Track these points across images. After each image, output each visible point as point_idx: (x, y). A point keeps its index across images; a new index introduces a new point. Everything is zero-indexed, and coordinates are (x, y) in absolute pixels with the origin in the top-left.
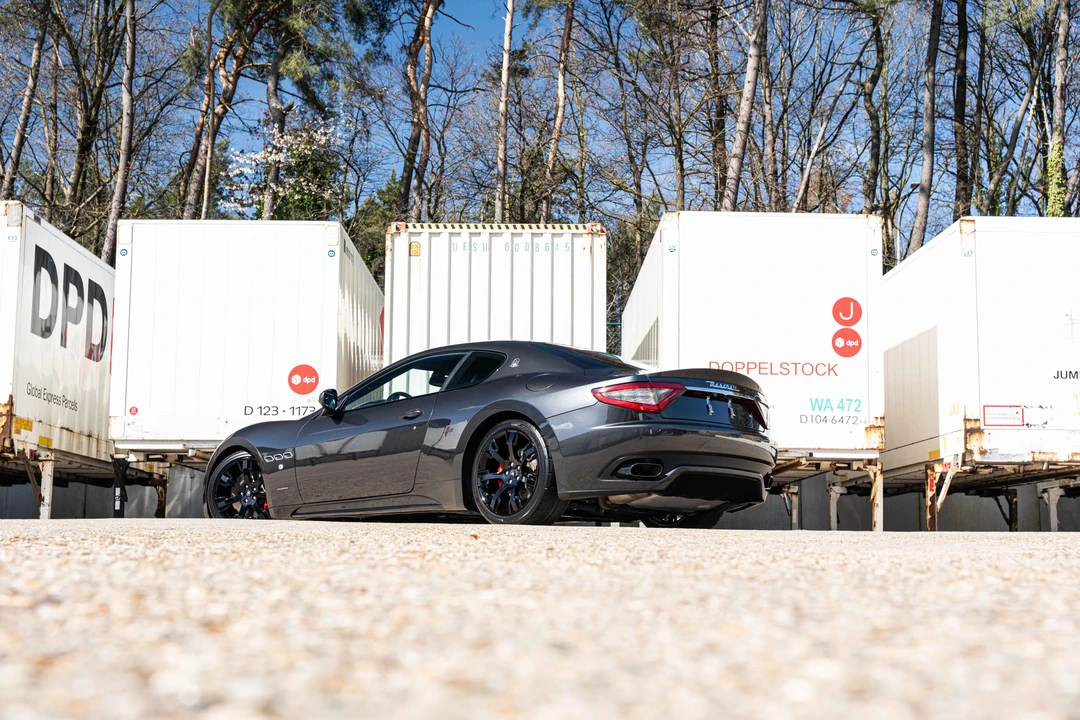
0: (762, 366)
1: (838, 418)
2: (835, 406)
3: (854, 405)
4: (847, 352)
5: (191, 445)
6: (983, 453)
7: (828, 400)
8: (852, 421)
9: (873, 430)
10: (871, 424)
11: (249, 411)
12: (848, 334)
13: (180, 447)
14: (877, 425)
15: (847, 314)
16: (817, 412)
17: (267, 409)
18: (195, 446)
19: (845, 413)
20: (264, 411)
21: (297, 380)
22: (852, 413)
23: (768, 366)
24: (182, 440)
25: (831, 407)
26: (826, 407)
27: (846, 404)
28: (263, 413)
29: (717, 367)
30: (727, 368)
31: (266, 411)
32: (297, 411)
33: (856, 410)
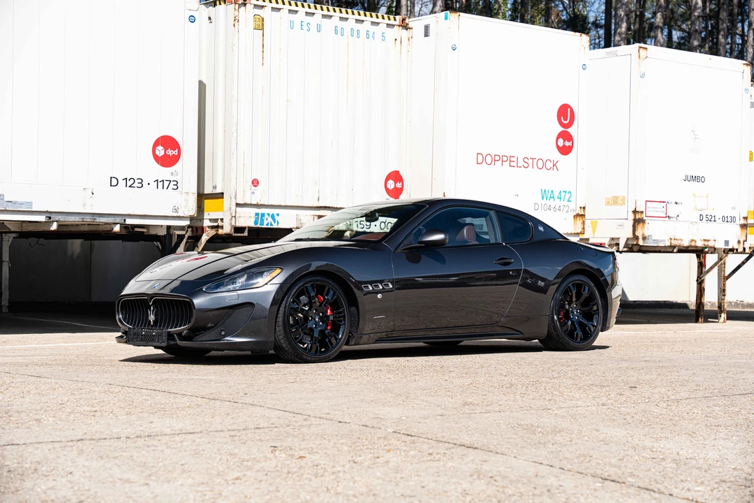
0: (512, 159)
1: (557, 207)
2: (556, 197)
3: (568, 196)
4: (565, 151)
5: (54, 217)
6: (644, 238)
7: (552, 191)
8: (566, 209)
9: (578, 218)
10: (577, 212)
11: (114, 182)
12: (565, 136)
13: (42, 218)
14: (580, 214)
15: (565, 120)
16: (545, 201)
17: (132, 181)
18: (61, 218)
19: (562, 203)
20: (129, 183)
21: (160, 151)
22: (566, 203)
23: (515, 159)
24: (47, 212)
25: (553, 197)
26: (550, 197)
27: (563, 194)
28: (128, 185)
29: (482, 159)
30: (489, 160)
31: (131, 183)
32: (160, 184)
33: (568, 201)
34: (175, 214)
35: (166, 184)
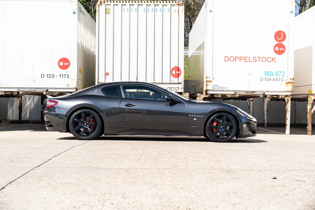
0: (246, 58)
1: (275, 79)
2: (274, 74)
3: (282, 74)
4: (280, 53)
5: (20, 90)
7: (272, 72)
8: (281, 80)
9: (289, 84)
10: (288, 81)
11: (43, 76)
12: (280, 45)
14: (290, 82)
15: (280, 38)
16: (267, 77)
17: (50, 75)
18: (22, 90)
19: (278, 77)
20: (49, 76)
21: (61, 64)
22: (281, 77)
23: (248, 58)
24: (17, 88)
25: (273, 75)
26: (271, 75)
27: (279, 73)
28: (48, 77)
29: (227, 59)
30: (232, 59)
31: (50, 76)
32: (62, 76)
33: (282, 76)
34: (68, 87)
35: (64, 76)
